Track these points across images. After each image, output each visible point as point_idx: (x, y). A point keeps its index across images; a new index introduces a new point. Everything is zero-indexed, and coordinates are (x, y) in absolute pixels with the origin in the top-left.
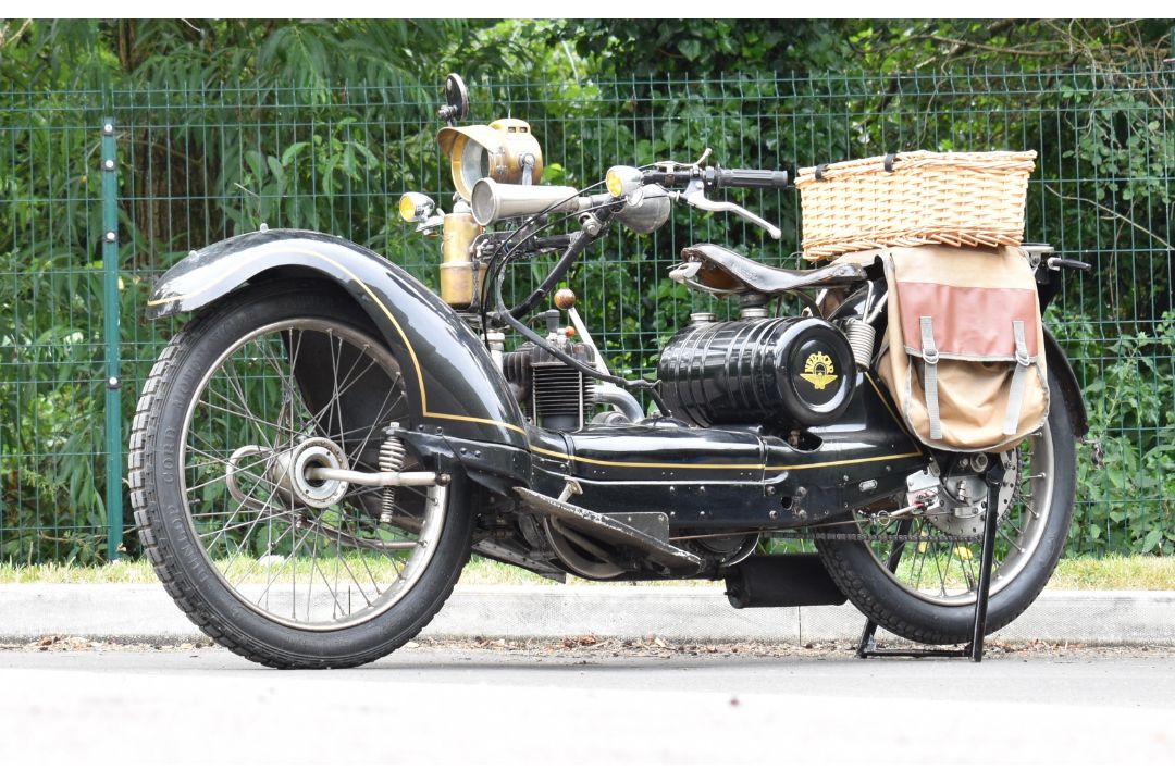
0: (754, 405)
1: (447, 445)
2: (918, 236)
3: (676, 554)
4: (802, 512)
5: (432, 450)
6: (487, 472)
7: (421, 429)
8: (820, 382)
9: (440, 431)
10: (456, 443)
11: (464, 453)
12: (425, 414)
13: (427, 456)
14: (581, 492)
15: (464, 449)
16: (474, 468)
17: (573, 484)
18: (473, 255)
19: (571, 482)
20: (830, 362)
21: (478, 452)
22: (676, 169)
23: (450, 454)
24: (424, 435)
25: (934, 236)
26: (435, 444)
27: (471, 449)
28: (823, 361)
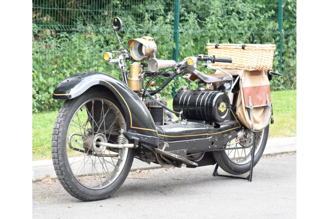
1: (138, 136)
3: (193, 164)
4: (216, 146)
5: (133, 137)
6: (148, 144)
7: (130, 131)
8: (222, 110)
9: (135, 132)
10: (140, 135)
11: (142, 139)
12: (131, 127)
13: (131, 139)
14: (169, 147)
15: (142, 138)
16: (145, 143)
18: (140, 77)
19: (166, 144)
20: (225, 104)
21: (146, 139)
22: (204, 57)
23: (138, 139)
24: (130, 133)
26: (134, 136)
27: (144, 137)
28: (224, 104)
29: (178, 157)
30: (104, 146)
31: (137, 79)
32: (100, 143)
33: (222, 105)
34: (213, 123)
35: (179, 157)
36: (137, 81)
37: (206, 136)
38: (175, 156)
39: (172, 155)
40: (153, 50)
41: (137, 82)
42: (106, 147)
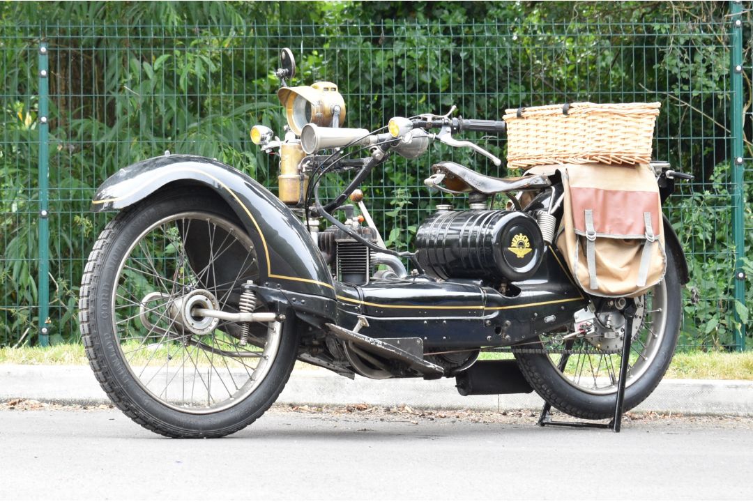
0: (478, 267)
1: (284, 296)
2: (584, 158)
3: (429, 366)
4: (508, 336)
5: (274, 299)
6: (309, 314)
7: (267, 285)
8: (521, 253)
9: (279, 286)
10: (289, 295)
11: (294, 301)
12: (270, 275)
13: (271, 303)
14: (368, 325)
15: (294, 299)
16: (301, 311)
17: (363, 320)
18: (300, 171)
19: (361, 319)
20: (527, 240)
21: (303, 301)
22: (433, 119)
23: (285, 302)
24: (269, 289)
25: (594, 157)
26: (275, 295)
27: (299, 298)
28: (523, 240)
29: (383, 345)
30: (214, 317)
31: (294, 175)
32: (203, 312)
33: (518, 240)
34: (502, 285)
35: (385, 346)
36: (294, 179)
37: (479, 313)
38: (376, 343)
39: (366, 340)
40: (334, 110)
41: (295, 181)
42: (217, 319)
